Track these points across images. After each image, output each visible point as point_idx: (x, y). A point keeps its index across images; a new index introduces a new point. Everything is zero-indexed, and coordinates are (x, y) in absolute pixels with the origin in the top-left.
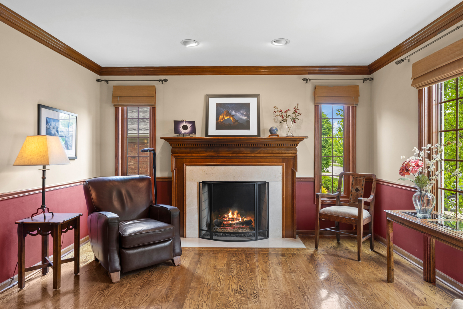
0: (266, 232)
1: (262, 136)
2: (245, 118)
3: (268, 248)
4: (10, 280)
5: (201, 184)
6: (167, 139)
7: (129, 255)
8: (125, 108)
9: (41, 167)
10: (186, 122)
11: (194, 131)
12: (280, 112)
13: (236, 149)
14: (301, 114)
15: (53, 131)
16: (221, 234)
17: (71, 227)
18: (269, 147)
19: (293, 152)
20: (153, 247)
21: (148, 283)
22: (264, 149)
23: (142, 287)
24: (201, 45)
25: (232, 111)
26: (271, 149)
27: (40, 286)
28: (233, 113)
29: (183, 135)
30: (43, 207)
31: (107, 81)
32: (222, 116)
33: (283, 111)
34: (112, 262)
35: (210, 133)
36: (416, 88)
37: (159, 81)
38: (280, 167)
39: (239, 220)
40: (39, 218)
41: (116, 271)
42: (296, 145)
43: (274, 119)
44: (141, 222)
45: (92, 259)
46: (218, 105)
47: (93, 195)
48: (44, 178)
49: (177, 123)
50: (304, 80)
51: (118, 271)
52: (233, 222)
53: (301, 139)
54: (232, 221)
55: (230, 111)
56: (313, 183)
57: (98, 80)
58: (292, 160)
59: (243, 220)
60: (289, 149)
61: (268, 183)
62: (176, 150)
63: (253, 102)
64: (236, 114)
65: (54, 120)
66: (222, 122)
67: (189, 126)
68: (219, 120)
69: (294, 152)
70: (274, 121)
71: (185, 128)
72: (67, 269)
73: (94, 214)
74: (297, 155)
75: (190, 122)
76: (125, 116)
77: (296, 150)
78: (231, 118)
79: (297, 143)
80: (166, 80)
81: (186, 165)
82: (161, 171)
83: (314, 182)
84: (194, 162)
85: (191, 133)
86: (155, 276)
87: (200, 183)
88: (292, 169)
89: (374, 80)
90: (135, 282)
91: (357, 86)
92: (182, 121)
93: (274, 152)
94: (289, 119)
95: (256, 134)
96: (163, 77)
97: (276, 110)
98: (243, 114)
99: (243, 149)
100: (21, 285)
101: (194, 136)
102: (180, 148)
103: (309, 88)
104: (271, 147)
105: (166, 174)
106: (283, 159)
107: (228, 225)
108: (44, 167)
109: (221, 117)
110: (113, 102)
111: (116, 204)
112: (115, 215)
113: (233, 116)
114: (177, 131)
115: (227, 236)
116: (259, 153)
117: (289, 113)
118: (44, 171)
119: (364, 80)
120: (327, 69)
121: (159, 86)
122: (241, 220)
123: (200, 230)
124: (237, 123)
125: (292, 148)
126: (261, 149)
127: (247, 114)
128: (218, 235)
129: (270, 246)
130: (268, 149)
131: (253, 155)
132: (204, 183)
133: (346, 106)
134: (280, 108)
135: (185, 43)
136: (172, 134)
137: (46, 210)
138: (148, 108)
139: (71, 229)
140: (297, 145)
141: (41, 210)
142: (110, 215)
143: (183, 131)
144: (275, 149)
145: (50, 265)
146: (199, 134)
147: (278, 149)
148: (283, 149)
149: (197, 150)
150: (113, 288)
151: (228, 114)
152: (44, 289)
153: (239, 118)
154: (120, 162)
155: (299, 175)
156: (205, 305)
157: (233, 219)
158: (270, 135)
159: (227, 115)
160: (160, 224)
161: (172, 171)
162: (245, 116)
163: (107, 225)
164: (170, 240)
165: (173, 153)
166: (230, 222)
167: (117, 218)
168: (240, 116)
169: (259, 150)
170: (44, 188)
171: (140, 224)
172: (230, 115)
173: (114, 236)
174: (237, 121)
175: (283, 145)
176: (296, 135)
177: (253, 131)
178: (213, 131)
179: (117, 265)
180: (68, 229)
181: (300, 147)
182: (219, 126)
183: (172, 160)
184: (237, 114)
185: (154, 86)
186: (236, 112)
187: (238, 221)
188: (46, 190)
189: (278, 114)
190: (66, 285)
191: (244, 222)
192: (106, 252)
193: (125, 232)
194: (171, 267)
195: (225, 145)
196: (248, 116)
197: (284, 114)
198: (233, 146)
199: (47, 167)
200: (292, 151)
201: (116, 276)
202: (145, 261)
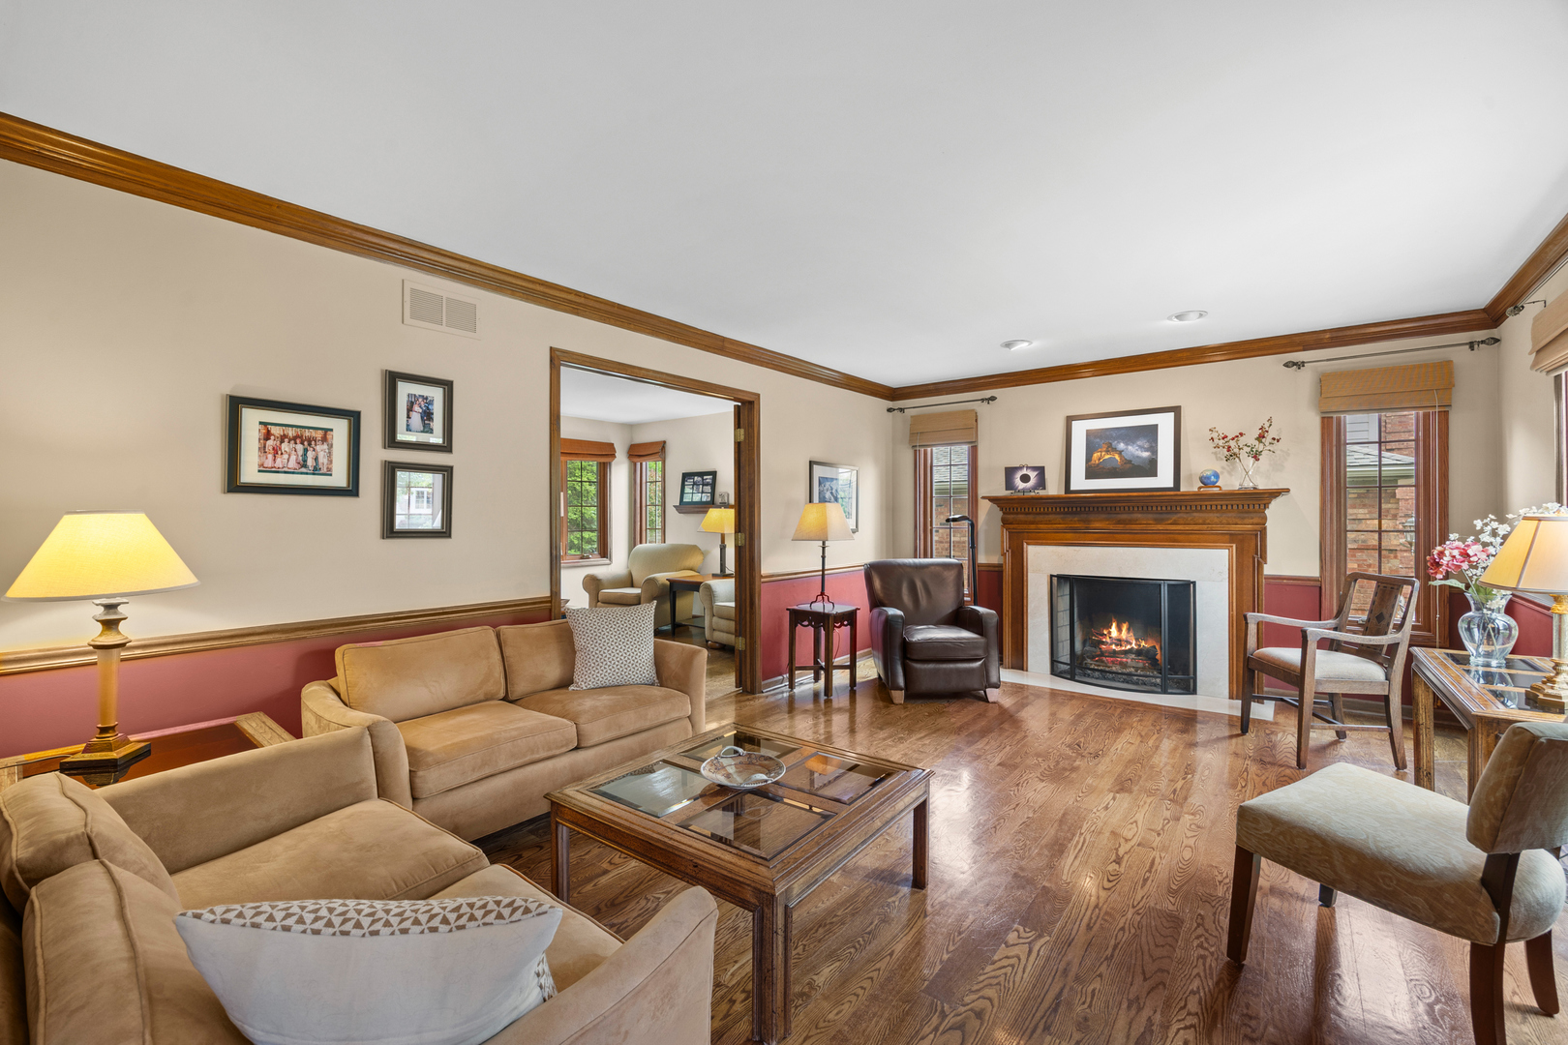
0: (1192, 681)
1: (1183, 489)
2: (1146, 454)
3: (1196, 711)
4: (781, 677)
5: (1055, 580)
6: (993, 500)
7: (916, 669)
8: (929, 449)
9: (821, 543)
10: (1028, 468)
11: (1042, 483)
12: (1223, 438)
13: (1124, 516)
14: (1278, 441)
15: (828, 495)
16: (1097, 674)
17: (846, 623)
18: (1196, 511)
19: (1255, 521)
20: (952, 666)
21: (941, 714)
22: (1185, 516)
23: (930, 715)
24: (1036, 344)
25: (1119, 443)
26: (1202, 515)
27: (812, 692)
28: (1121, 446)
29: (1024, 491)
30: (822, 594)
31: (902, 410)
32: (1099, 454)
33: (1230, 437)
34: (894, 675)
35: (1073, 487)
36: (1544, 373)
37: (983, 400)
38: (1226, 552)
39: (1131, 644)
40: (818, 607)
41: (899, 689)
42: (1262, 507)
43: (1215, 453)
44: (939, 628)
45: (876, 676)
46: (1090, 434)
47: (877, 584)
48: (823, 557)
49: (1010, 472)
50: (1286, 365)
51: (901, 689)
52: (1118, 649)
53: (1275, 494)
54: (1117, 645)
55: (1114, 443)
56: (1318, 589)
57: (890, 410)
58: (1254, 537)
59: (1140, 645)
60: (1246, 515)
61: (1194, 583)
62: (1010, 517)
63: (1165, 423)
64: (1127, 449)
65: (832, 479)
66: (1098, 464)
67: (1033, 475)
68: (1093, 462)
69: (1260, 521)
70: (1214, 456)
71: (1025, 479)
72: (840, 678)
73: (876, 611)
74: (1265, 528)
75: (1034, 468)
76: (929, 462)
77: (1265, 518)
78: (1117, 457)
79: (1264, 502)
80: (993, 398)
81: (1028, 544)
82: (987, 552)
83: (1321, 588)
84: (1041, 540)
85: (1035, 488)
86: (953, 707)
87: (1052, 576)
88: (1254, 558)
89: (1503, 341)
90: (922, 709)
91: (1449, 363)
92: (1021, 468)
93: (1208, 521)
94: (1243, 454)
95: (1171, 485)
96: (988, 393)
97: (1215, 435)
98: (1141, 448)
99: (1139, 515)
100: (792, 686)
101: (1042, 493)
102: (1017, 514)
103: (1306, 379)
104: (1201, 511)
105: (995, 559)
106: (1231, 534)
107: (1110, 653)
108: (824, 543)
109: (1096, 455)
110: (910, 441)
111: (906, 597)
112: (899, 612)
113: (1120, 453)
114: (1009, 485)
115: (1106, 677)
116: (1175, 523)
117: (1242, 441)
118: (824, 548)
119: (1471, 345)
120: (1354, 332)
121: (982, 409)
122: (1136, 645)
123: (1054, 661)
124: (1128, 466)
125: (1255, 512)
126: (1179, 515)
127: (1151, 447)
128: (1089, 675)
129: (1199, 708)
130: (1195, 514)
131: (1160, 527)
132: (1062, 578)
133: (1421, 412)
134: (1222, 430)
135: (1008, 345)
136: (1001, 492)
137: (826, 598)
138: (966, 447)
139: (846, 626)
140: (1266, 506)
141: (820, 598)
142: (892, 611)
143: (1021, 485)
144: (1211, 515)
145: (821, 668)
146: (1054, 488)
147: (1218, 515)
148: (1230, 515)
149: (1047, 517)
150: (893, 708)
151: (1111, 449)
152: (816, 695)
153: (1133, 455)
154: (922, 537)
155: (1269, 570)
156: (1008, 748)
157: (1119, 642)
158: (1200, 488)
159: (1107, 452)
160: (965, 634)
161: (1004, 555)
162: (1147, 450)
163: (889, 624)
164: (980, 660)
165: (1005, 522)
166: (1114, 647)
167: (901, 616)
168: (1137, 451)
169: (1175, 517)
170: (823, 570)
171: (936, 631)
172: (1115, 450)
173: (898, 642)
174: (1130, 462)
175: (1230, 507)
176: (1262, 486)
177: (1164, 479)
178: (1080, 482)
179: (901, 681)
180: (842, 625)
181: (1274, 511)
182: (1092, 472)
183: (1003, 535)
184: (1130, 448)
185: (973, 410)
186: (1127, 444)
187: (1128, 647)
188: (826, 572)
189: (1221, 442)
190: (841, 700)
191: (1141, 650)
192: (887, 665)
193: (912, 637)
194: (981, 703)
195: (1100, 509)
196: (1154, 450)
197: (1232, 444)
198: (1118, 509)
199: (827, 543)
200: (1252, 518)
201: (898, 696)
202: (940, 685)
